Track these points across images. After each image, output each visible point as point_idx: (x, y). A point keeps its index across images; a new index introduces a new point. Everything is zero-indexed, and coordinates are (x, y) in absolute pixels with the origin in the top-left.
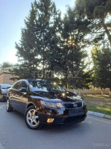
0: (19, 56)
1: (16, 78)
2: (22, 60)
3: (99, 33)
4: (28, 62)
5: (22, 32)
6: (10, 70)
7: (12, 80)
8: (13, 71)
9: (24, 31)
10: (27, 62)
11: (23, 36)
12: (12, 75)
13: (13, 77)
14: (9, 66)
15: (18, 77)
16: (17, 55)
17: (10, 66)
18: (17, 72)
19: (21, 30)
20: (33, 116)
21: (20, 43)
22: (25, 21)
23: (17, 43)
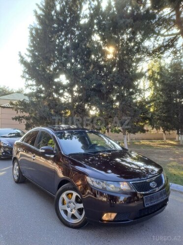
0: (27, 78)
1: (23, 117)
2: (32, 85)
3: (168, 35)
4: (43, 89)
5: (32, 34)
6: (11, 104)
7: (16, 120)
8: (17, 105)
9: (34, 32)
10: (40, 89)
11: (32, 41)
12: (16, 112)
13: (17, 115)
14: (7, 93)
15: (27, 115)
16: (23, 77)
17: (9, 93)
18: (26, 107)
19: (29, 30)
20: (72, 204)
21: (28, 53)
22: (36, 12)
23: (23, 54)
